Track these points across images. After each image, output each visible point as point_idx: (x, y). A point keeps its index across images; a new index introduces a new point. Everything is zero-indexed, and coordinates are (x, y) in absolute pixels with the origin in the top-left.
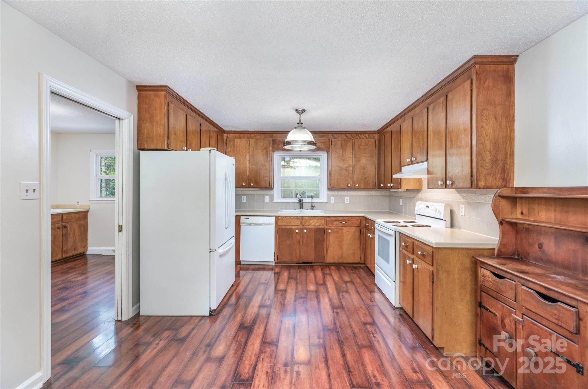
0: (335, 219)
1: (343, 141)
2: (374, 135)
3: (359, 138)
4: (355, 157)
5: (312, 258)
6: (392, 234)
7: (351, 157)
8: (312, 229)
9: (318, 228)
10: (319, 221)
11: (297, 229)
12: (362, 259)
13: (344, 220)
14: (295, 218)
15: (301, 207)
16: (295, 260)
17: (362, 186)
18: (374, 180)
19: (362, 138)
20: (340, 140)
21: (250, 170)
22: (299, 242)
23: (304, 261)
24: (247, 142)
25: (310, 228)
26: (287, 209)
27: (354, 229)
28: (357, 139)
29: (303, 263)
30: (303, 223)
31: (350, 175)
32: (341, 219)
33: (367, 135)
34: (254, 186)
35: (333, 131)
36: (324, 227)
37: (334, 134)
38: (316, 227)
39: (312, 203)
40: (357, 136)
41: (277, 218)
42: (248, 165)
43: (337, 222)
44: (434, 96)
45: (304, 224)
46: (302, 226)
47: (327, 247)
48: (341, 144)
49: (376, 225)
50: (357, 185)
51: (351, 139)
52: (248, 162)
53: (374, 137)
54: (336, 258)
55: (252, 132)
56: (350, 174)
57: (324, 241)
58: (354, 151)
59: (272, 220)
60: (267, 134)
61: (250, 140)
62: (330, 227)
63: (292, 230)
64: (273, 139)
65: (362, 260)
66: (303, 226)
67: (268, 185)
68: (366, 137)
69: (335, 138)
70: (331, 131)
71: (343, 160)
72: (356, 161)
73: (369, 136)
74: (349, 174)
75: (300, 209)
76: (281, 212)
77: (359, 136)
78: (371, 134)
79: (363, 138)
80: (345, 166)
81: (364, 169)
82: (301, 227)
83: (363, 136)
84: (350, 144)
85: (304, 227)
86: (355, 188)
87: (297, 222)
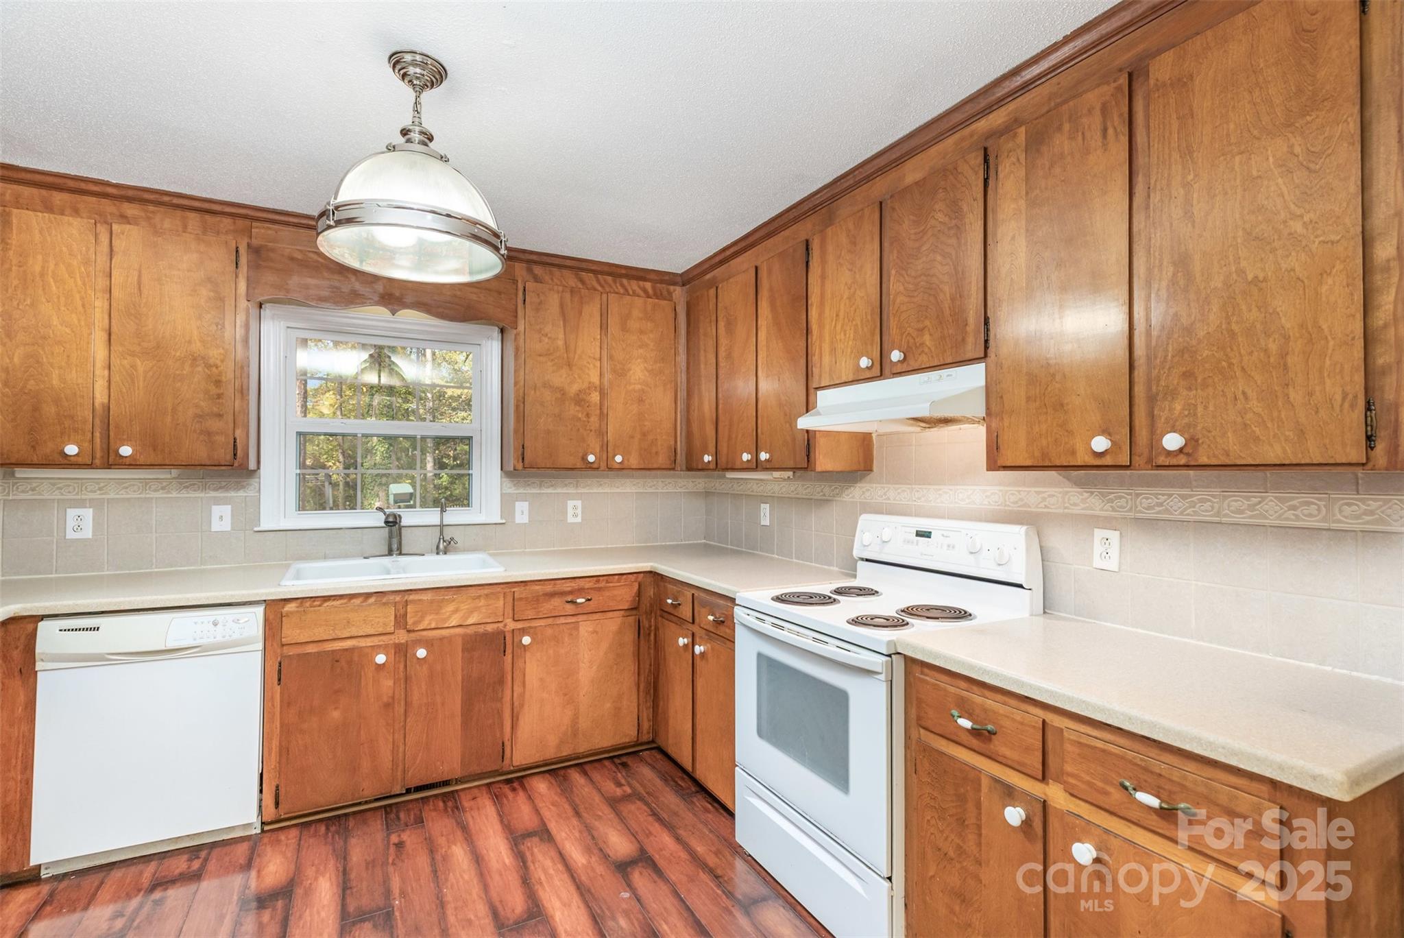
0: (549, 588)
1: (568, 295)
2: (672, 288)
3: (622, 291)
4: (611, 358)
5: (449, 762)
6: (879, 670)
7: (598, 356)
8: (450, 639)
9: (476, 634)
10: (482, 602)
11: (383, 648)
12: (646, 725)
13: (580, 591)
14: (372, 600)
15: (395, 546)
16: (369, 789)
17: (634, 461)
18: (673, 443)
19: (634, 292)
20: (556, 287)
21: (116, 378)
22: (388, 706)
23: (413, 784)
24: (96, 236)
25: (442, 639)
26: (325, 558)
27: (619, 620)
28: (617, 293)
29: (408, 791)
30: (410, 621)
31: (594, 419)
32: (567, 586)
33: (648, 285)
34: (142, 460)
35: (532, 253)
36: (501, 625)
37: (535, 262)
38: (470, 631)
39: (442, 526)
40: (615, 282)
41: (276, 611)
42: (99, 351)
43: (557, 602)
44: (1028, 96)
45: (415, 623)
46: (403, 632)
47: (516, 704)
48: (562, 306)
49: (737, 610)
50: (619, 459)
51: (595, 290)
52: (99, 338)
53: (670, 293)
54: (553, 741)
55: (130, 193)
56: (592, 419)
57: (501, 681)
58: (606, 335)
59: (252, 622)
60: (218, 219)
61: (115, 227)
62: (526, 625)
63: (356, 658)
64: (255, 242)
65: (645, 732)
66: (409, 631)
67: (224, 454)
68: (645, 291)
69: (537, 279)
70: (524, 251)
71: (570, 365)
72: (614, 371)
73: (654, 288)
74: (588, 415)
75: (390, 553)
76: (298, 576)
77: (622, 285)
78: (661, 282)
79: (635, 294)
80: (575, 388)
81: (641, 401)
82: (402, 637)
83: (635, 288)
84: (592, 311)
85: (413, 635)
86: (610, 469)
87: (384, 618)
